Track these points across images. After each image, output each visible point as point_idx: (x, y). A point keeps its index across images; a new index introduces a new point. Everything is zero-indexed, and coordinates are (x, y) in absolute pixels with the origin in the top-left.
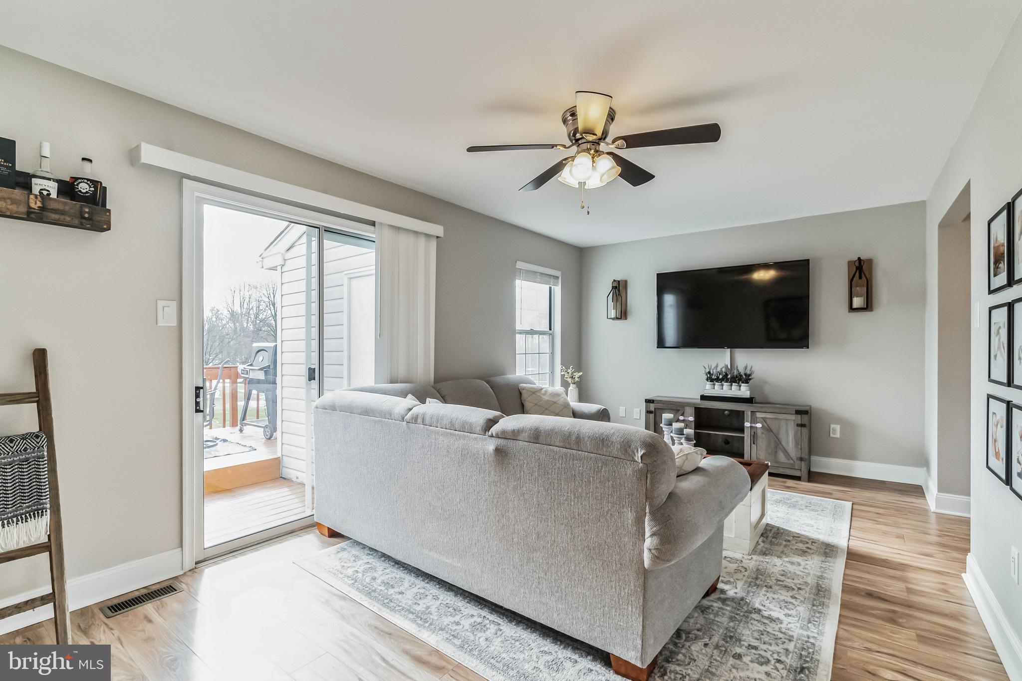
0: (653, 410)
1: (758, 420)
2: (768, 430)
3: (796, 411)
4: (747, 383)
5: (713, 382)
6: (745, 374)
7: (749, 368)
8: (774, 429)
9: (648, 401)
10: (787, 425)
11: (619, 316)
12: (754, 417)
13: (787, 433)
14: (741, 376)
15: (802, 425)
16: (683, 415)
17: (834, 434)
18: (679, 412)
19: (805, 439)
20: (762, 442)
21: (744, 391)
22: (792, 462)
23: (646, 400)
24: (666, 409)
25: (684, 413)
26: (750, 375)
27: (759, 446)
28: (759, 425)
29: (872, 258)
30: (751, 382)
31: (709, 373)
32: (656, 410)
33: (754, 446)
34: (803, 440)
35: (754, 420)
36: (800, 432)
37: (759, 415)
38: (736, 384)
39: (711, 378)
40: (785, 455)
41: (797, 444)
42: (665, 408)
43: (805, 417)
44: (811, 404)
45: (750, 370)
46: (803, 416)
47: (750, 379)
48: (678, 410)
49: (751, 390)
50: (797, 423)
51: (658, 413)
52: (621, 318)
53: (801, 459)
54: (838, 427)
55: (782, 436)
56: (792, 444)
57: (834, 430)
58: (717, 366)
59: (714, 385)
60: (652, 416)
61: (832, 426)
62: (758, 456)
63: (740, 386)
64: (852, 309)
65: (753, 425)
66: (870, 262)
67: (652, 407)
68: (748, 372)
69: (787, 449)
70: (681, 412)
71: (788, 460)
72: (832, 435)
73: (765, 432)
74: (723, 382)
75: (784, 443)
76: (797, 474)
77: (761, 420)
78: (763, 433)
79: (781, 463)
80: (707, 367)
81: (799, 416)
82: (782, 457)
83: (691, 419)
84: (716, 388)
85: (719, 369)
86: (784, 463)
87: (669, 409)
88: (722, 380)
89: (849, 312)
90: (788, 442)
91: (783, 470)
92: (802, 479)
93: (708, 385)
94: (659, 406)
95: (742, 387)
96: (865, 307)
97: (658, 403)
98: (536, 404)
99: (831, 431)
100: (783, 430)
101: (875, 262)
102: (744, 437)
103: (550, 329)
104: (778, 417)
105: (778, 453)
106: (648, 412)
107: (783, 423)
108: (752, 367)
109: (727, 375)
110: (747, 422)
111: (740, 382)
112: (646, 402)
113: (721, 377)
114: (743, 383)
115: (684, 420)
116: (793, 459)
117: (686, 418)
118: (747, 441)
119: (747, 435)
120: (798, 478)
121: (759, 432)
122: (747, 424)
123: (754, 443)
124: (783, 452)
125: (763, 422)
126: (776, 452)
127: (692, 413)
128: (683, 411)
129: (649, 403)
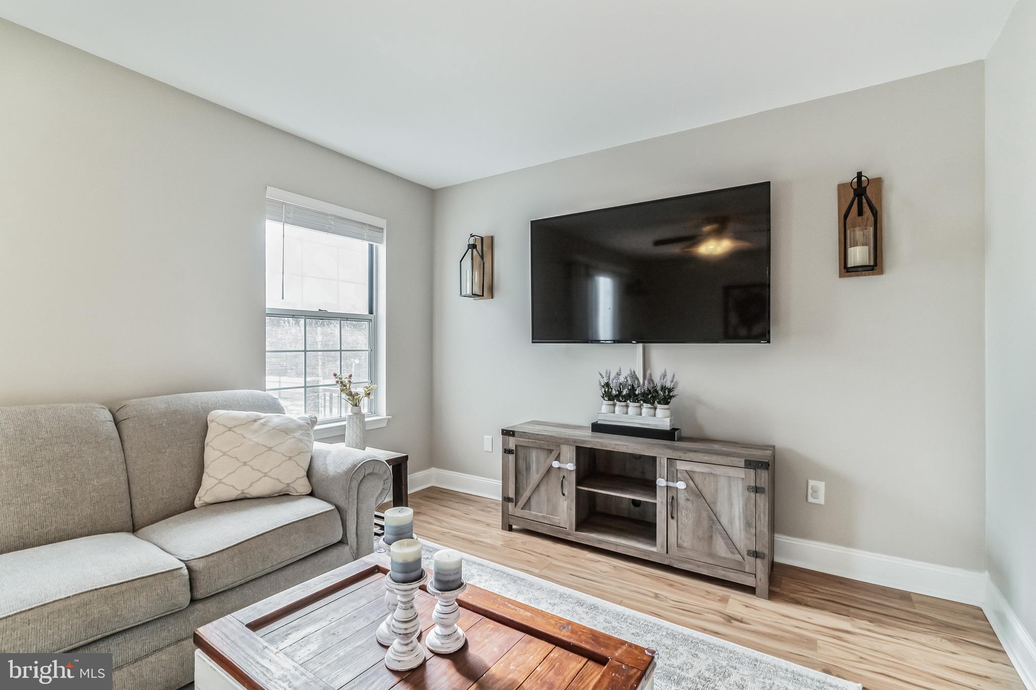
0: (514, 449)
1: (679, 475)
2: (697, 495)
3: (746, 460)
4: (667, 403)
5: (613, 400)
6: (663, 388)
7: (669, 377)
8: (707, 491)
9: (507, 433)
10: (730, 486)
11: (477, 290)
12: (672, 469)
13: (731, 504)
14: (656, 391)
15: (757, 490)
16: (558, 458)
17: (814, 498)
18: (553, 452)
19: (762, 516)
20: (687, 516)
21: (660, 418)
22: (738, 557)
23: (503, 430)
24: (533, 448)
25: (559, 456)
26: (670, 390)
27: (681, 523)
28: (681, 485)
29: (882, 177)
30: (673, 401)
31: (607, 385)
32: (519, 448)
33: (673, 523)
34: (760, 517)
35: (672, 476)
36: (753, 502)
37: (681, 466)
38: (649, 405)
39: (612, 395)
40: (726, 544)
41: (748, 524)
42: (531, 445)
43: (764, 475)
44: (774, 445)
45: (672, 381)
46: (759, 471)
47: (674, 396)
48: (551, 451)
49: (674, 415)
50: (749, 484)
51: (521, 453)
52: (483, 296)
53: (756, 554)
54: (821, 486)
55: (722, 508)
56: (740, 522)
57: (815, 491)
58: (618, 374)
59: (614, 405)
60: (511, 457)
61: (812, 483)
62: (680, 541)
63: (655, 408)
64: (847, 270)
65: (671, 484)
66: (878, 182)
67: (512, 443)
68: (669, 385)
69: (729, 531)
70: (555, 454)
71: (733, 553)
72: (810, 499)
73: (691, 498)
74: (628, 402)
75: (724, 520)
76: (749, 581)
77: (685, 475)
78: (688, 500)
79: (720, 558)
80: (604, 375)
81: (752, 472)
82: (721, 548)
83: (571, 466)
84: (617, 412)
85: (622, 379)
86: (725, 558)
87: (537, 448)
88: (627, 398)
89: (841, 276)
90: (731, 522)
91: (723, 573)
92: (757, 593)
93: (605, 406)
94: (522, 441)
95: (658, 411)
96: (872, 264)
97: (521, 436)
98: (225, 454)
99: (810, 491)
100: (723, 497)
101: (886, 184)
102: (655, 504)
103: (371, 312)
104: (713, 472)
105: (714, 538)
106: (507, 451)
107: (723, 482)
108: (674, 376)
109: (633, 389)
110: (661, 477)
111: (656, 402)
112: (503, 434)
113: (625, 392)
114: (659, 403)
115: (559, 468)
116: (742, 552)
117: (563, 466)
118: (661, 512)
119: (660, 500)
120: (751, 590)
121: (682, 498)
122: (661, 482)
123: (672, 518)
124: (723, 538)
125: (688, 480)
126: (711, 537)
127: (571, 456)
128: (559, 452)
129: (508, 437)
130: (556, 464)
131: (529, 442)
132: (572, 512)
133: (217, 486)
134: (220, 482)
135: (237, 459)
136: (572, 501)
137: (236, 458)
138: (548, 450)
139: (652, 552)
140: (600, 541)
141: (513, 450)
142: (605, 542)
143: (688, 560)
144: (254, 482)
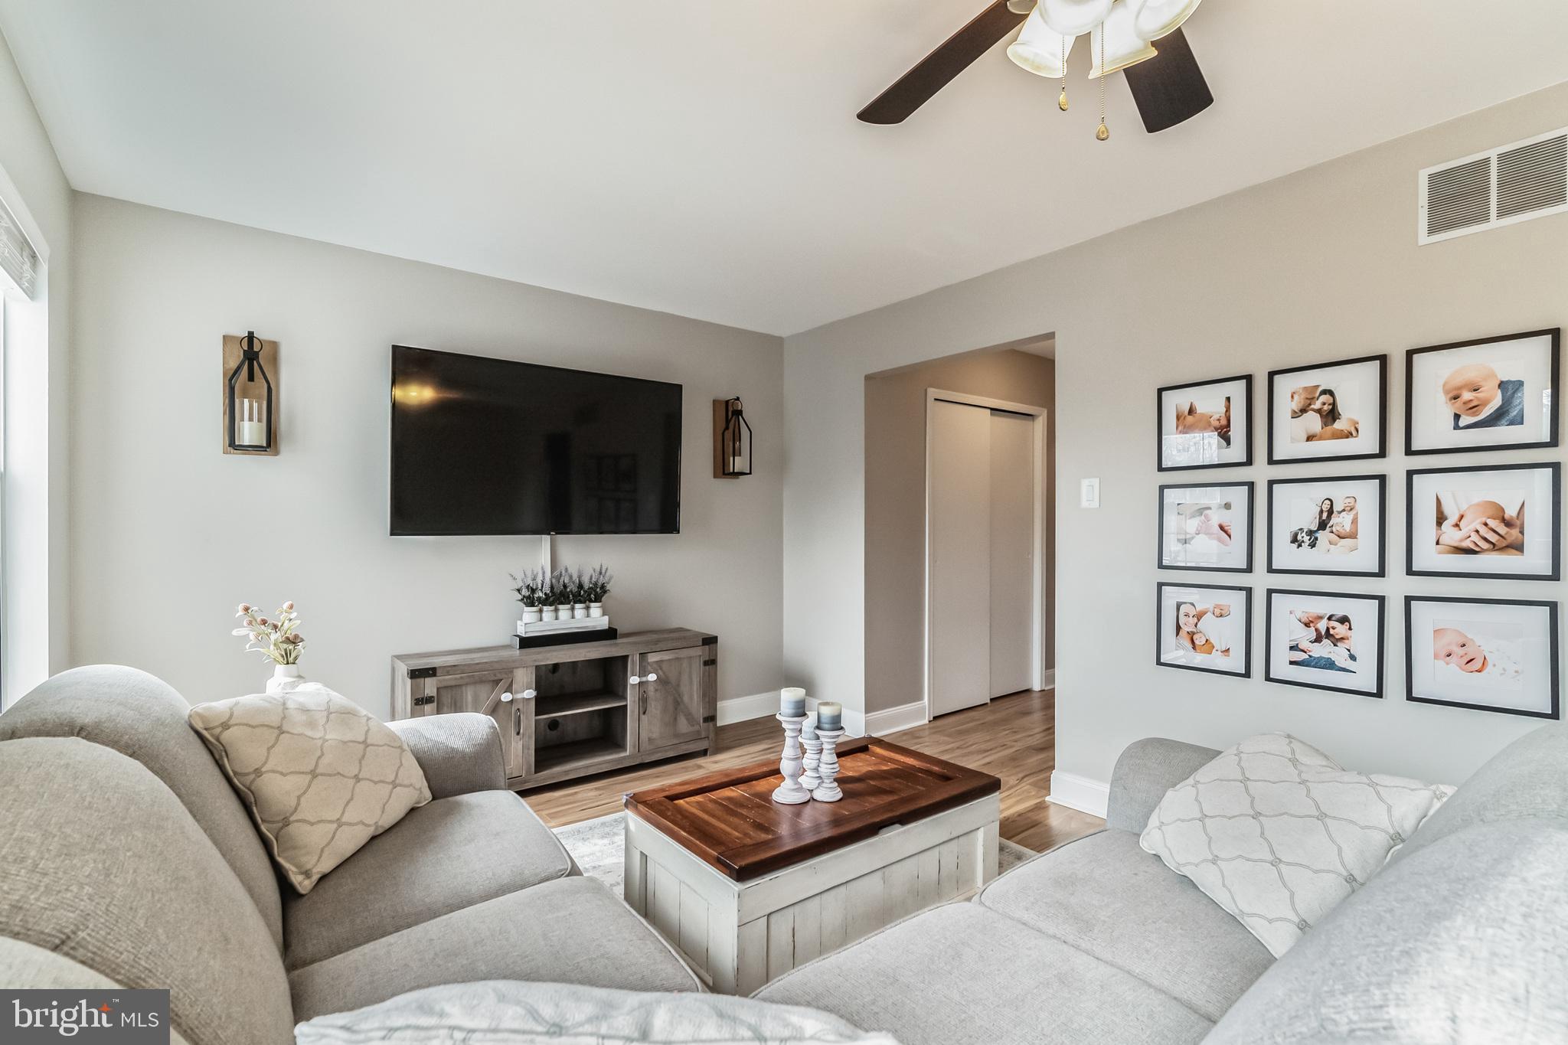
0: (434, 694)
1: (651, 668)
2: (664, 683)
3: (703, 639)
4: (599, 600)
5: (538, 606)
6: (593, 584)
8: (674, 679)
9: (420, 674)
10: (690, 666)
12: (643, 665)
13: (691, 681)
14: (586, 587)
15: (711, 663)
16: (509, 689)
18: (502, 683)
20: (655, 706)
21: (594, 618)
22: (695, 728)
23: (412, 672)
24: (467, 684)
25: (511, 685)
27: (653, 716)
28: (652, 677)
30: (605, 597)
32: (442, 691)
33: (645, 718)
35: (643, 671)
36: (708, 675)
37: (653, 658)
38: (582, 605)
39: (533, 599)
40: (688, 719)
42: (465, 681)
45: (601, 575)
47: (607, 592)
48: (497, 682)
49: (609, 611)
50: (704, 660)
51: (447, 699)
55: (684, 689)
59: (542, 612)
62: (650, 735)
63: (589, 609)
65: (644, 679)
67: (429, 687)
68: (598, 579)
69: (690, 708)
71: (691, 726)
73: (659, 687)
74: (558, 605)
75: (686, 699)
77: (655, 666)
78: (657, 689)
79: (683, 734)
80: (519, 577)
81: (708, 648)
82: (683, 726)
83: (529, 694)
84: (545, 619)
86: (686, 734)
87: (474, 683)
88: (553, 601)
89: (715, 476)
90: (691, 697)
91: (685, 747)
92: (707, 753)
95: (592, 610)
97: (448, 673)
100: (685, 678)
102: (624, 706)
104: (678, 656)
105: (678, 718)
107: (685, 664)
109: (557, 589)
110: (632, 676)
111: (587, 601)
112: (412, 677)
113: (549, 594)
114: (592, 601)
115: (512, 700)
116: (698, 722)
117: (519, 696)
118: (631, 711)
119: (631, 700)
121: (651, 689)
122: (632, 681)
123: (643, 714)
124: (685, 715)
125: (657, 670)
126: (675, 719)
127: (529, 680)
128: (511, 680)
129: (423, 679)
130: (506, 697)
131: (461, 678)
132: (530, 752)
133: (338, 833)
134: (340, 823)
135: (341, 774)
136: (530, 737)
137: (339, 773)
138: (493, 681)
139: (624, 758)
140: (567, 772)
141: (433, 697)
142: (571, 770)
143: (658, 749)
144: (386, 803)
